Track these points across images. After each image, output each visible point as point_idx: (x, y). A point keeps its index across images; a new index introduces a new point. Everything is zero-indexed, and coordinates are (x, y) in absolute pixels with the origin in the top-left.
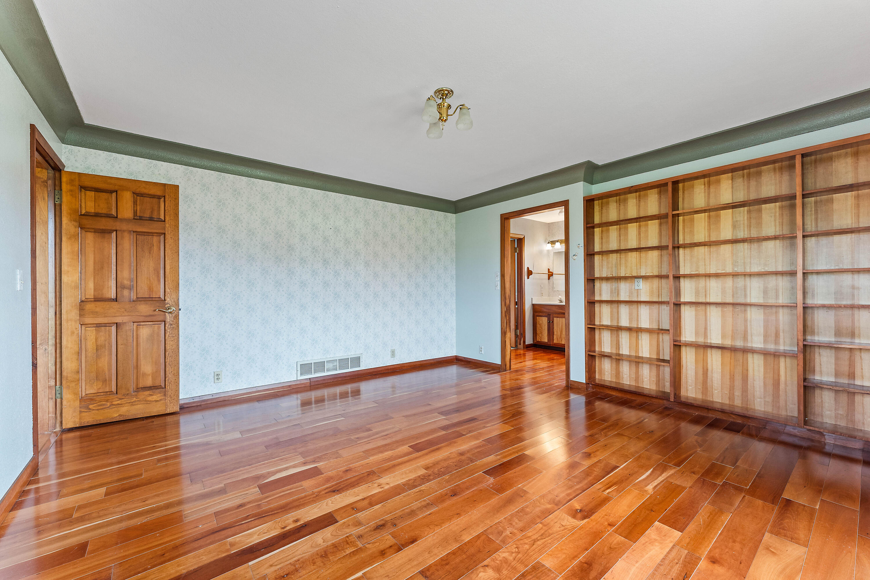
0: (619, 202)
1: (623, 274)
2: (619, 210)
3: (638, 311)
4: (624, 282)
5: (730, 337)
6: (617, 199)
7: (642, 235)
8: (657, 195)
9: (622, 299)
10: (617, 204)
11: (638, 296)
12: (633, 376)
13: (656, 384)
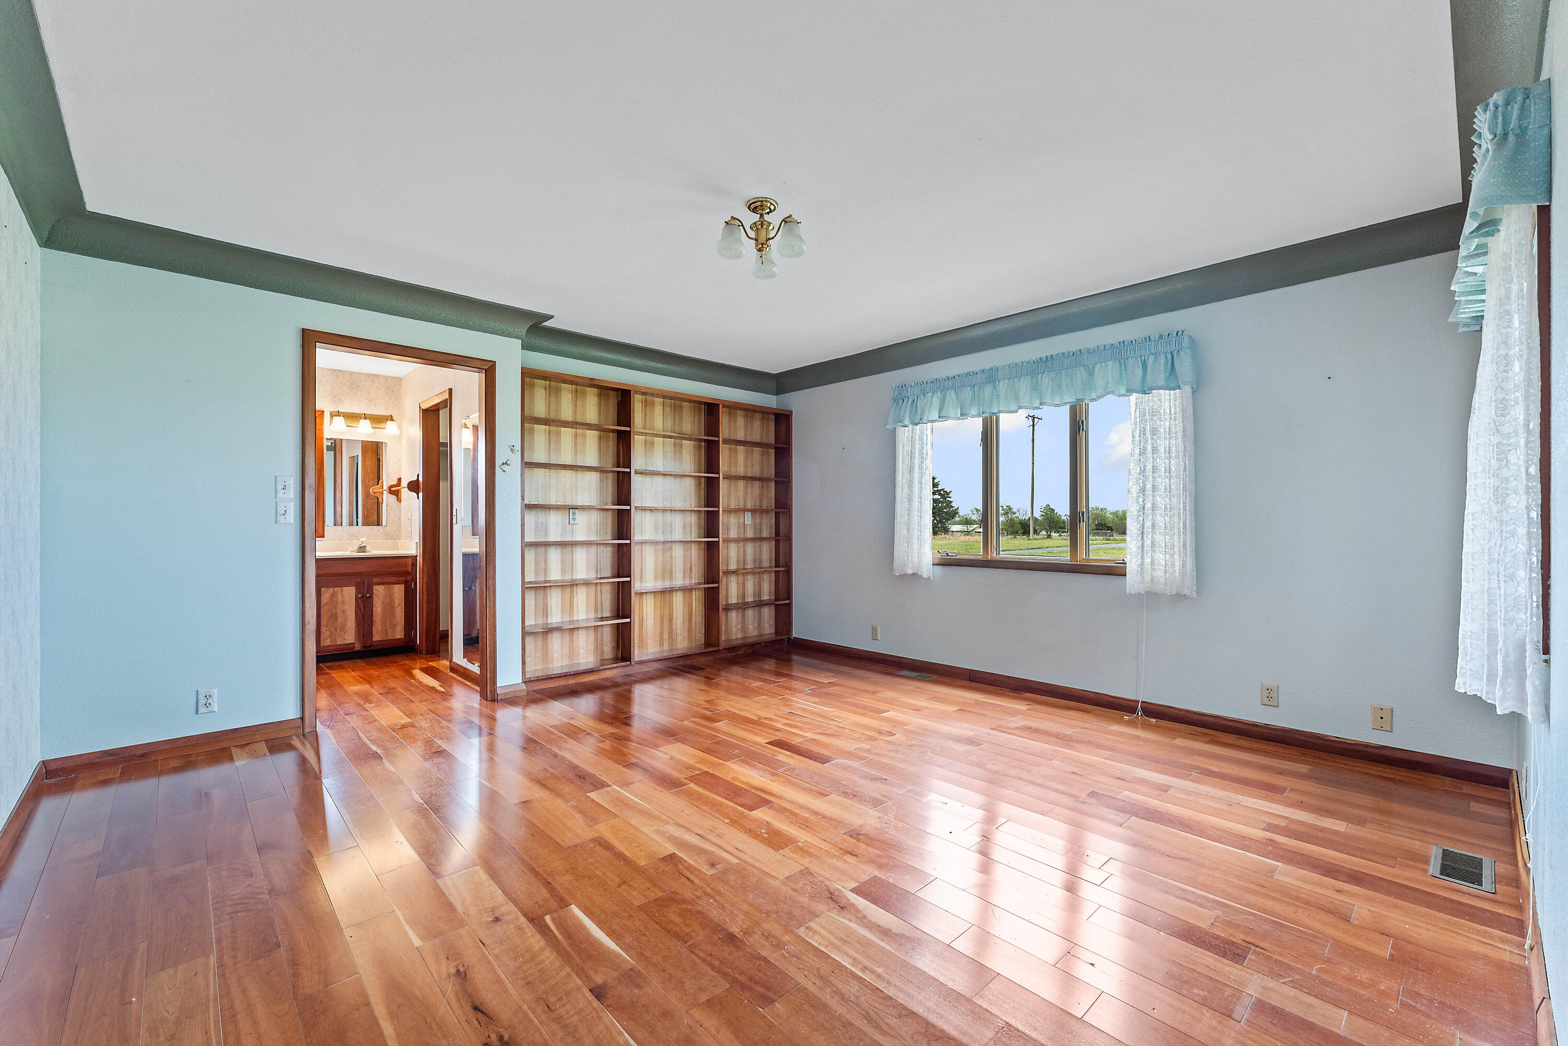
0: (549, 389)
1: (553, 502)
2: (549, 403)
3: (572, 556)
4: (554, 513)
5: (661, 578)
6: (546, 384)
7: (579, 448)
8: (596, 398)
9: (553, 538)
10: (546, 392)
11: (572, 533)
12: (566, 651)
13: (594, 653)
